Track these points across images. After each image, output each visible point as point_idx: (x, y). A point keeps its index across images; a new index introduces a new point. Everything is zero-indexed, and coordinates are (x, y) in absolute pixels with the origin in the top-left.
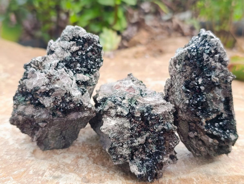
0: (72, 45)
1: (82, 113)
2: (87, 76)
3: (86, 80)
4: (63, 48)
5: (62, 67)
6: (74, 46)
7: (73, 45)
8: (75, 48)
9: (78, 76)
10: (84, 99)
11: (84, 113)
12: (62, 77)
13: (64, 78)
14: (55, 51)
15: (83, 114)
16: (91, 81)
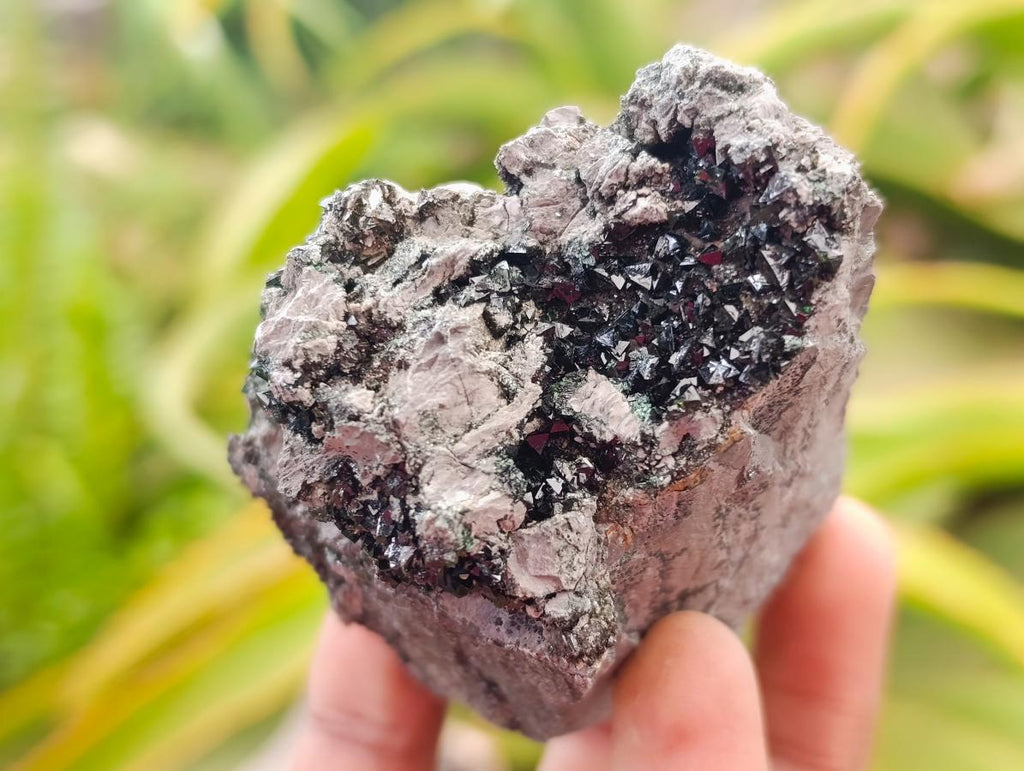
0: (633, 180)
1: (513, 624)
2: (633, 410)
3: (609, 437)
4: (579, 180)
5: (482, 295)
6: (644, 190)
7: (643, 180)
8: (648, 205)
9: (592, 384)
10: (525, 544)
11: (523, 627)
12: (431, 356)
13: (436, 366)
14: (524, 178)
15: (513, 629)
16: (641, 454)
